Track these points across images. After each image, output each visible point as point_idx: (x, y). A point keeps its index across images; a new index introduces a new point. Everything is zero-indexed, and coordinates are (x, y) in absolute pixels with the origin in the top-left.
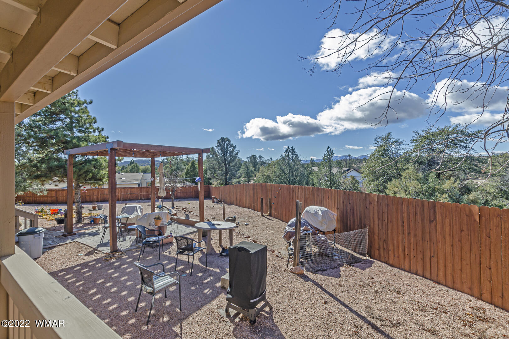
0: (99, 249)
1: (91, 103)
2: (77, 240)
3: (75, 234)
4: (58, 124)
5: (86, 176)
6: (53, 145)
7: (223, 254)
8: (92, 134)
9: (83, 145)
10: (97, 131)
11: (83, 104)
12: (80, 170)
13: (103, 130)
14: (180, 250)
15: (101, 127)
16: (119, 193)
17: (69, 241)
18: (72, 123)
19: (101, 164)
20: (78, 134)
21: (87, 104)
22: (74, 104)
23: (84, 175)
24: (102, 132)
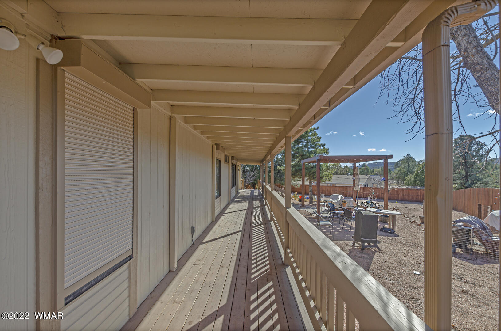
0: (313, 214)
1: (318, 128)
2: (306, 209)
3: (305, 207)
4: (301, 145)
5: (313, 176)
6: (298, 157)
7: (382, 230)
8: (319, 148)
9: (312, 156)
10: (321, 146)
11: (313, 130)
12: (310, 172)
13: (325, 145)
14: (346, 218)
15: (323, 143)
16: (346, 190)
17: (302, 209)
18: (308, 142)
19: (323, 168)
20: (311, 149)
21: (316, 130)
22: (308, 132)
23: (312, 175)
24: (325, 146)
